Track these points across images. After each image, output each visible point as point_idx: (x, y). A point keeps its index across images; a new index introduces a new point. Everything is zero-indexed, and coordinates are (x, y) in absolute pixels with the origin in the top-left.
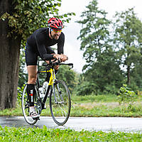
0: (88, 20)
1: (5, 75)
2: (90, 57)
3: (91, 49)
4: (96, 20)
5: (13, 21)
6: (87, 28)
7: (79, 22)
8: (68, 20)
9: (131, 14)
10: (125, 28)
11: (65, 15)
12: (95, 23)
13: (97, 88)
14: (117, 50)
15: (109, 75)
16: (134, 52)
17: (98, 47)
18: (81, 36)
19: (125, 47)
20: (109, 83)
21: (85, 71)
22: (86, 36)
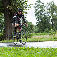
0: (37, 6)
1: (9, 28)
2: (38, 19)
3: (39, 17)
4: (40, 6)
5: (11, 8)
6: (37, 9)
7: (34, 7)
8: (30, 7)
9: (53, 3)
10: (51, 8)
11: (29, 5)
12: (40, 7)
13: (41, 30)
14: (48, 16)
15: (46, 25)
16: (54, 17)
17: (41, 16)
18: (35, 12)
19: (51, 15)
20: (46, 28)
21: (37, 24)
22: (37, 12)
